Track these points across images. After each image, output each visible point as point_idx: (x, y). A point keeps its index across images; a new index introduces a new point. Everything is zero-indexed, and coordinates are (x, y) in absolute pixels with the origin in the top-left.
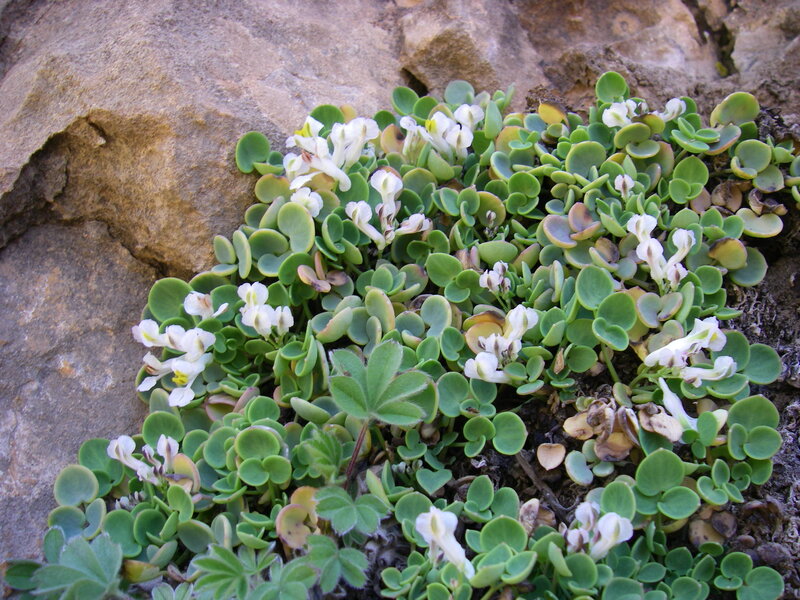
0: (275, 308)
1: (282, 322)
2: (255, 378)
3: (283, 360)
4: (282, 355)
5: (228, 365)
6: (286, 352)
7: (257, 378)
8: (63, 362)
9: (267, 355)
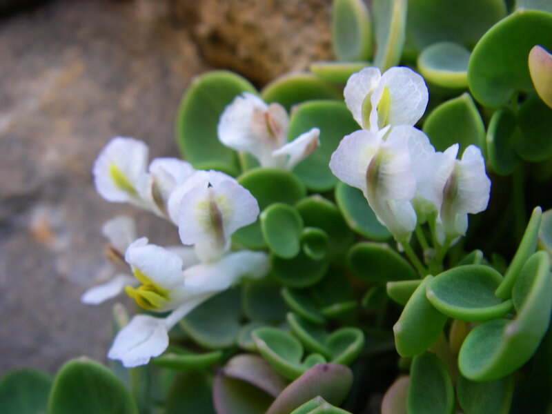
0: (440, 145)
1: (451, 193)
2: (350, 339)
3: (429, 310)
4: (430, 294)
5: (303, 294)
6: (442, 290)
7: (357, 342)
8: (41, 219)
9: (390, 285)
